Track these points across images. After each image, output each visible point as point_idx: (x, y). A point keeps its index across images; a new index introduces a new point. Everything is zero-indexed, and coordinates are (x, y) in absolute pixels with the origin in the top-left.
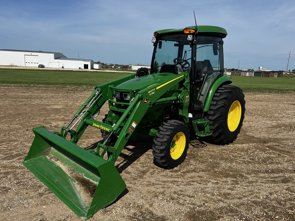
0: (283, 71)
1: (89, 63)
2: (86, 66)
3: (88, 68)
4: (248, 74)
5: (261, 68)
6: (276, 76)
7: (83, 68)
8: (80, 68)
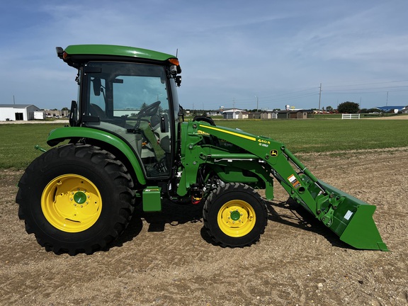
0: (312, 110)
1: (24, 111)
2: (19, 116)
3: (22, 119)
4: (269, 116)
5: (288, 106)
6: (305, 117)
7: (14, 118)
8: (8, 120)
